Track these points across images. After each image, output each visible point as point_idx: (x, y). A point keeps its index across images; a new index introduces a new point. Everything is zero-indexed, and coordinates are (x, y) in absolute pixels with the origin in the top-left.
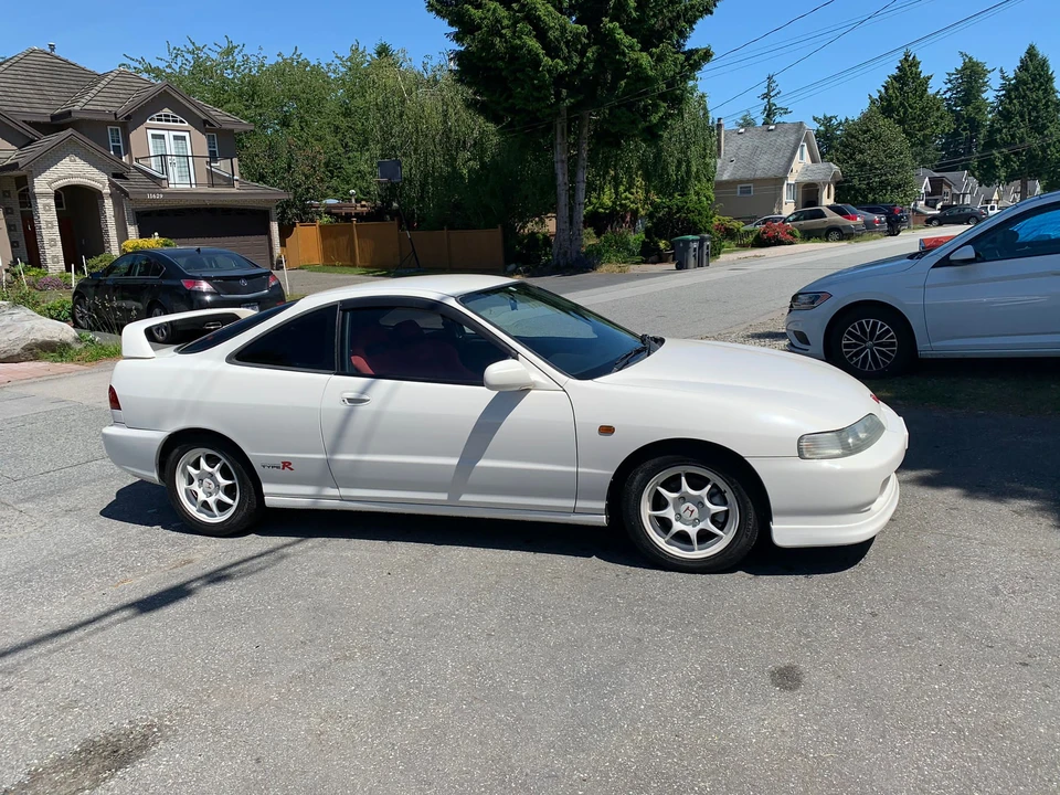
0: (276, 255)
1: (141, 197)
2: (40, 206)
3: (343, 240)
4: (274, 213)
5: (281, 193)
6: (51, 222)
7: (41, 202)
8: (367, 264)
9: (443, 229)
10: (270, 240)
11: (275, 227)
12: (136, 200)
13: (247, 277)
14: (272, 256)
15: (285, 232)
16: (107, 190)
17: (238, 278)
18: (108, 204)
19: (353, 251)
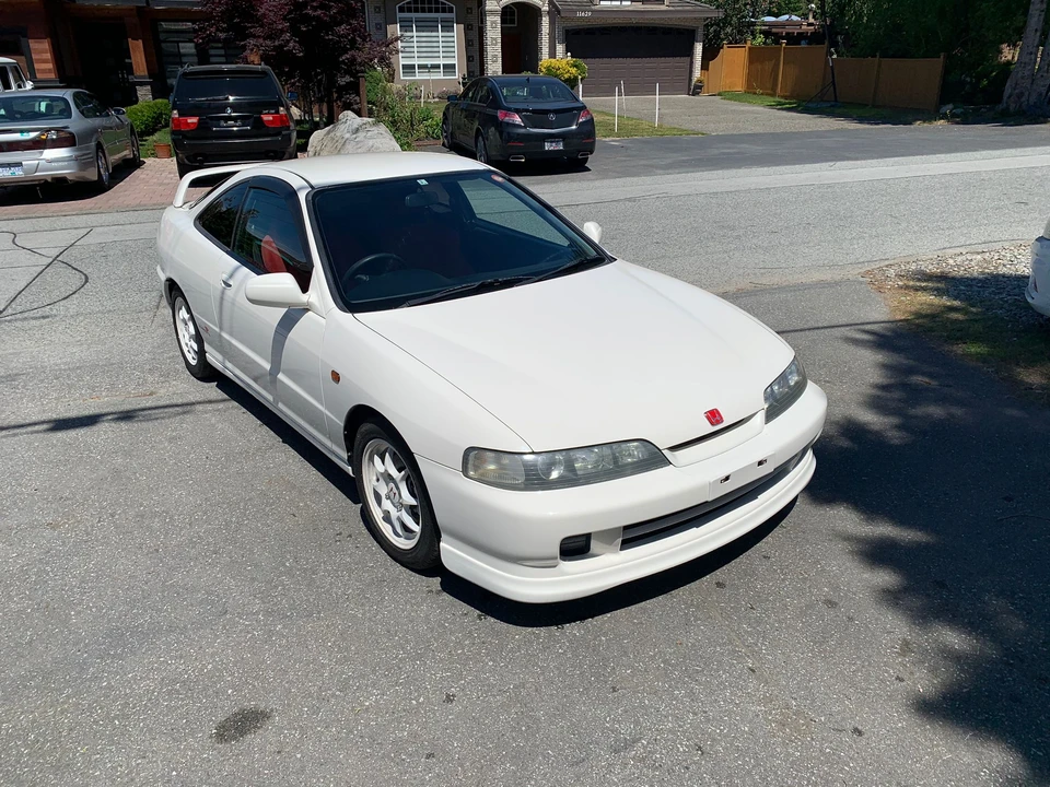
0: (695, 79)
1: (571, 15)
2: (488, 23)
3: (768, 66)
4: (700, 33)
5: (712, 11)
6: (495, 39)
7: (489, 19)
8: (787, 94)
9: (874, 56)
10: (692, 63)
11: (699, 48)
12: (567, 18)
13: (556, 112)
14: (690, 80)
15: (709, 55)
16: (546, 8)
17: (547, 112)
18: (545, 21)
19: (776, 79)
